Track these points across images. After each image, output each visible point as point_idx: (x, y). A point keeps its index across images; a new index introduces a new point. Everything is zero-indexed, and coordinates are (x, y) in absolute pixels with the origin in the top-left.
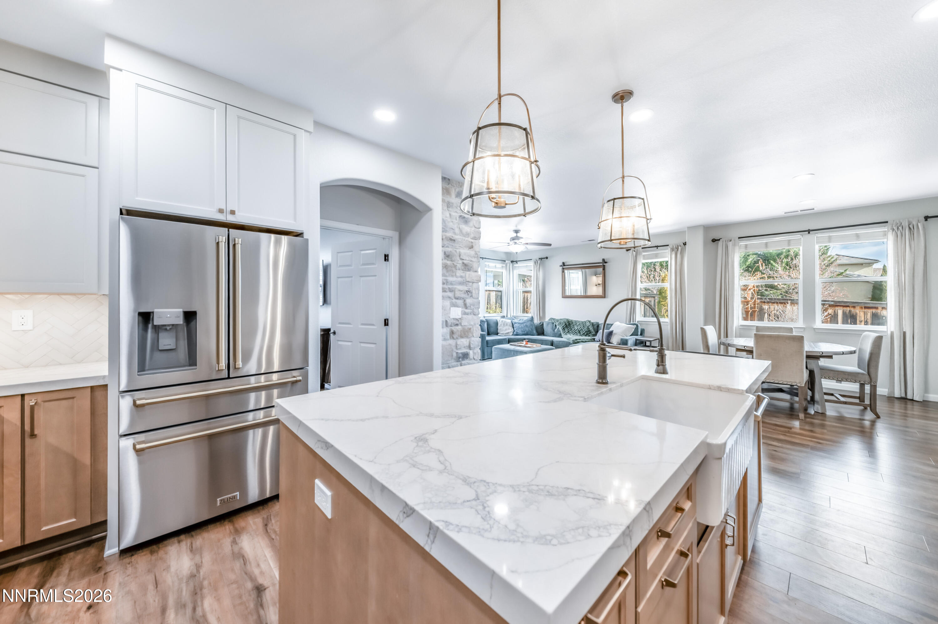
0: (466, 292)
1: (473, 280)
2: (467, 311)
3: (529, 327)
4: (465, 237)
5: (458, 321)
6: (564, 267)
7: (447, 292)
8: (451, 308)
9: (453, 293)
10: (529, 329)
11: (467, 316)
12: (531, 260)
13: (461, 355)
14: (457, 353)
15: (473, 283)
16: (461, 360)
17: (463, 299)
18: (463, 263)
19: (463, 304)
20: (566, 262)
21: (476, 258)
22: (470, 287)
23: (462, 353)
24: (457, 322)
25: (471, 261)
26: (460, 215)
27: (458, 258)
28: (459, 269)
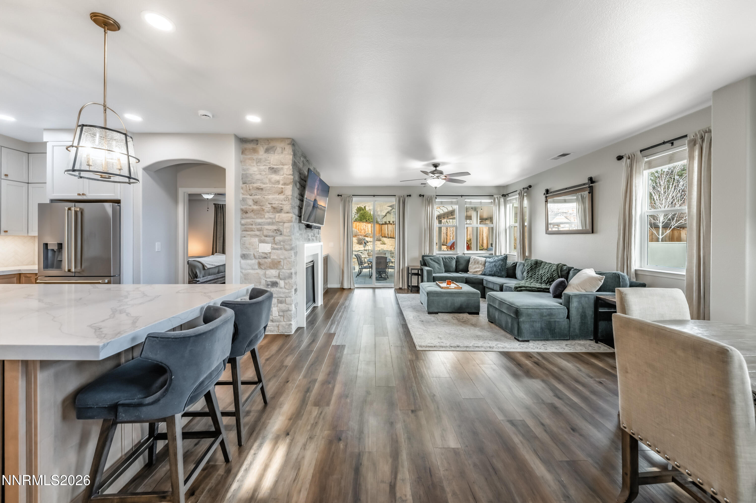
0: (274, 230)
1: (283, 220)
2: (276, 246)
3: (497, 267)
4: (274, 184)
5: (267, 254)
6: (547, 195)
7: (255, 231)
8: (259, 244)
9: (262, 232)
10: (497, 269)
11: (277, 251)
12: (517, 191)
13: (269, 283)
14: (266, 281)
15: (284, 222)
16: (269, 287)
17: (273, 236)
18: (272, 207)
19: (273, 240)
20: (550, 189)
21: (287, 202)
22: (280, 226)
23: (270, 281)
24: (266, 256)
25: (281, 204)
26: (269, 167)
27: (267, 204)
28: (268, 212)
